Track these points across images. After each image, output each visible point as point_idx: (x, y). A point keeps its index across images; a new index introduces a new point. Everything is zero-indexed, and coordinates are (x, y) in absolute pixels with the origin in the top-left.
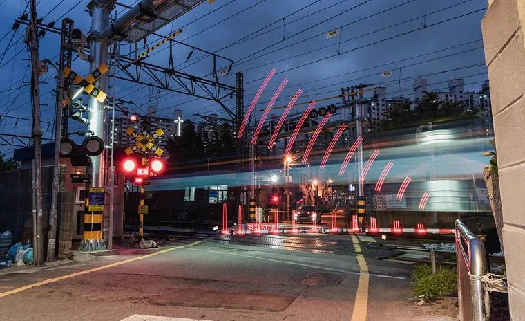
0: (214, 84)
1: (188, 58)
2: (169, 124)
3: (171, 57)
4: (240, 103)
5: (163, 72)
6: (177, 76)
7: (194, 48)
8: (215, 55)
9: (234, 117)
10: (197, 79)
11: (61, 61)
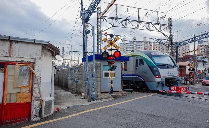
0: (158, 24)
1: (146, 15)
2: (141, 43)
3: (139, 15)
4: (171, 31)
5: (136, 22)
6: (142, 23)
7: (148, 10)
8: (158, 12)
9: (168, 38)
10: (151, 23)
11: (98, 23)
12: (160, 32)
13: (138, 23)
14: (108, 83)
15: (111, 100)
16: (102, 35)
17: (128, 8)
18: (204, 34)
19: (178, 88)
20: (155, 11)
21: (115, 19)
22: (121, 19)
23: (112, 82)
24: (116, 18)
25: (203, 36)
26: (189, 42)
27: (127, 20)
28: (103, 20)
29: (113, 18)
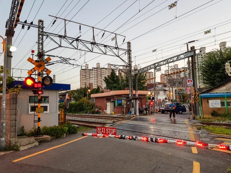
0: (116, 48)
1: (102, 36)
2: (106, 70)
3: (94, 36)
4: (130, 57)
5: (90, 44)
6: (97, 45)
7: (105, 31)
8: (116, 34)
9: (127, 64)
10: (107, 47)
11: (39, 41)
12: (119, 57)
13: (92, 45)
14: (34, 121)
15: (32, 147)
16: (44, 56)
17: (80, 26)
18: (162, 61)
19: (106, 130)
20: (112, 33)
21: (63, 38)
22: (72, 39)
23: (39, 120)
24: (65, 37)
25: (161, 63)
26: (148, 69)
27: (79, 41)
28: (46, 37)
29: (60, 36)
